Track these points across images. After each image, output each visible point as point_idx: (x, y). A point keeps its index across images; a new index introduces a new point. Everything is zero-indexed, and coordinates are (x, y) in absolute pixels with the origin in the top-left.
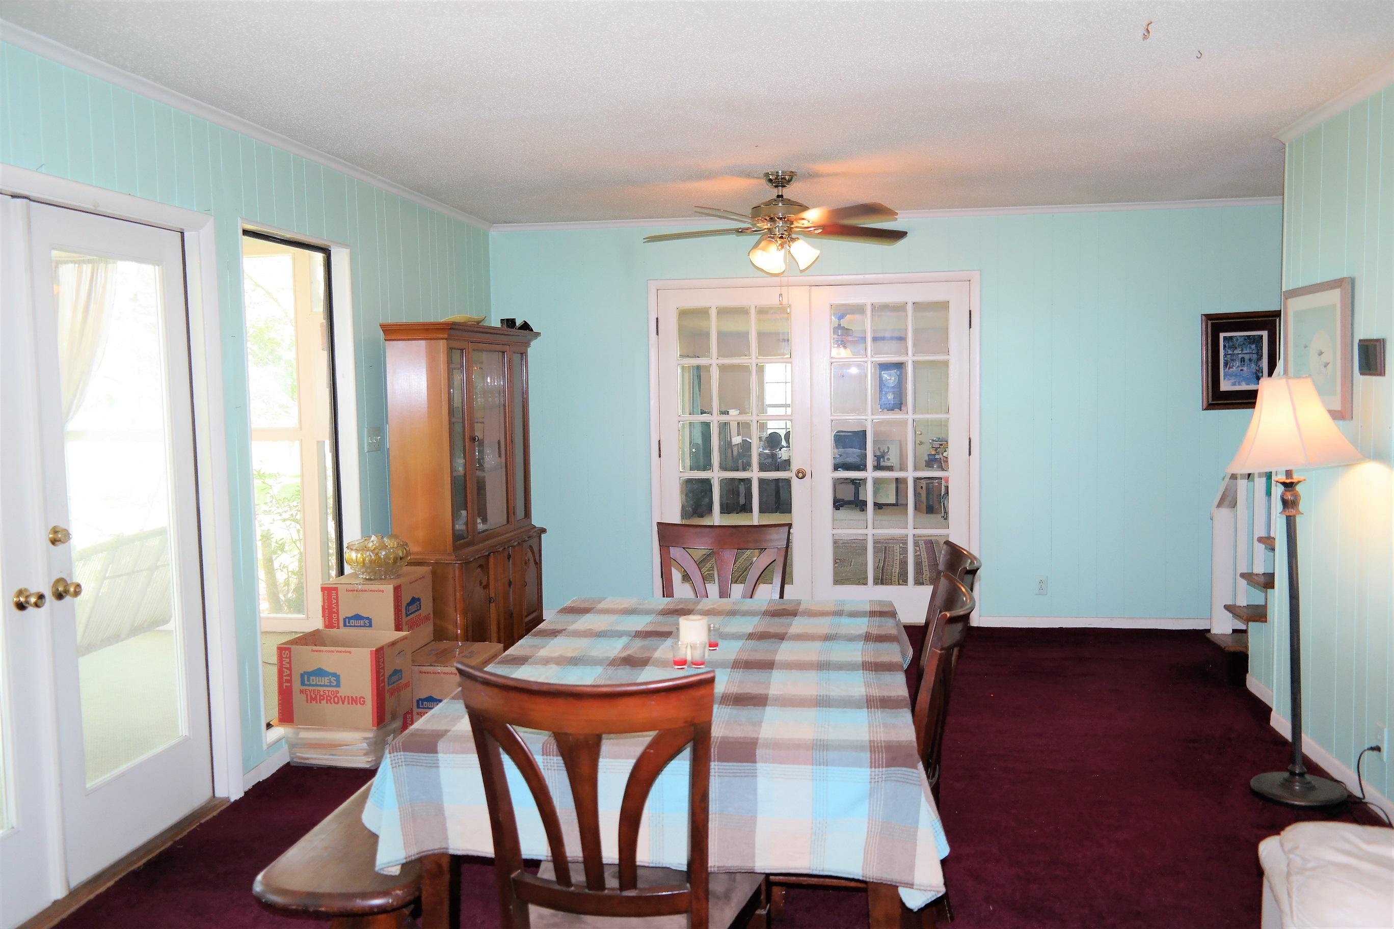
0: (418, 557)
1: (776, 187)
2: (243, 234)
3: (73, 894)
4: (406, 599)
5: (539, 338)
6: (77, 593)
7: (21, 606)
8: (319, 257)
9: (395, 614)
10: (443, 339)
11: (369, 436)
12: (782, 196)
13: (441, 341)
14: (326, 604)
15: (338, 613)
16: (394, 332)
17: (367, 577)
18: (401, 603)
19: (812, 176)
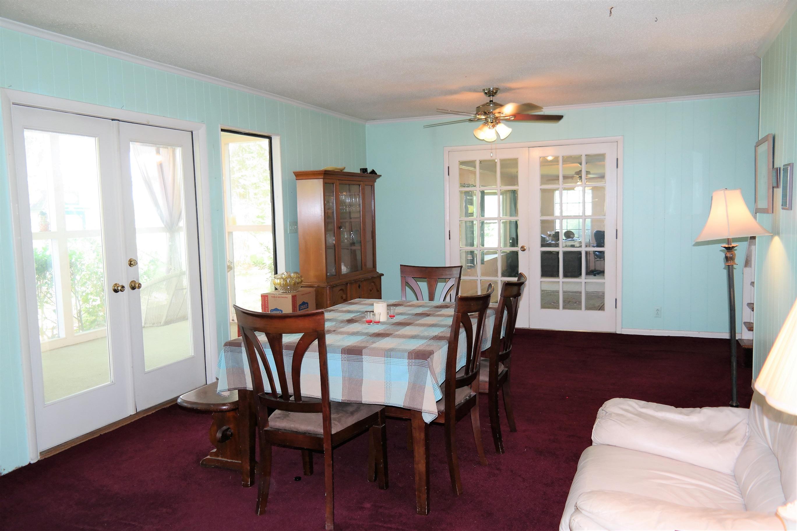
0: (309, 284)
1: (489, 96)
2: (221, 131)
3: (137, 413)
4: (299, 302)
5: (381, 178)
6: (139, 287)
7: (116, 291)
8: (267, 141)
9: (293, 308)
10: (321, 178)
11: (290, 225)
12: (492, 101)
13: (321, 179)
14: (263, 303)
15: (268, 308)
16: (300, 175)
17: (283, 292)
18: (296, 304)
19: (508, 90)
